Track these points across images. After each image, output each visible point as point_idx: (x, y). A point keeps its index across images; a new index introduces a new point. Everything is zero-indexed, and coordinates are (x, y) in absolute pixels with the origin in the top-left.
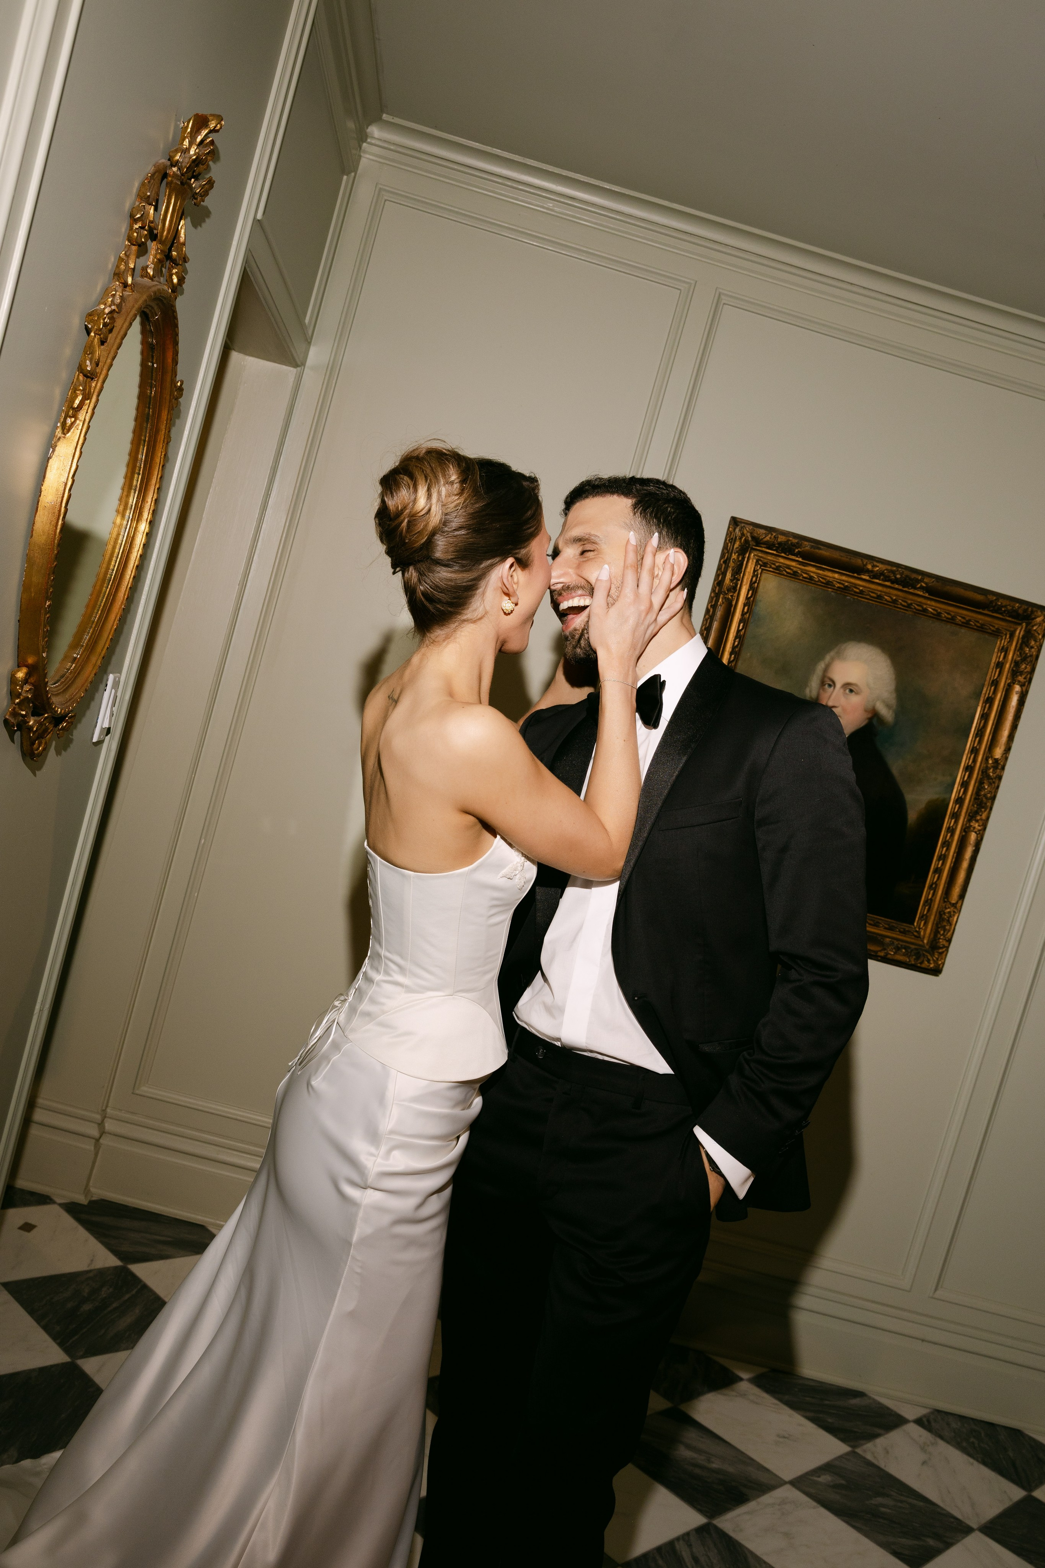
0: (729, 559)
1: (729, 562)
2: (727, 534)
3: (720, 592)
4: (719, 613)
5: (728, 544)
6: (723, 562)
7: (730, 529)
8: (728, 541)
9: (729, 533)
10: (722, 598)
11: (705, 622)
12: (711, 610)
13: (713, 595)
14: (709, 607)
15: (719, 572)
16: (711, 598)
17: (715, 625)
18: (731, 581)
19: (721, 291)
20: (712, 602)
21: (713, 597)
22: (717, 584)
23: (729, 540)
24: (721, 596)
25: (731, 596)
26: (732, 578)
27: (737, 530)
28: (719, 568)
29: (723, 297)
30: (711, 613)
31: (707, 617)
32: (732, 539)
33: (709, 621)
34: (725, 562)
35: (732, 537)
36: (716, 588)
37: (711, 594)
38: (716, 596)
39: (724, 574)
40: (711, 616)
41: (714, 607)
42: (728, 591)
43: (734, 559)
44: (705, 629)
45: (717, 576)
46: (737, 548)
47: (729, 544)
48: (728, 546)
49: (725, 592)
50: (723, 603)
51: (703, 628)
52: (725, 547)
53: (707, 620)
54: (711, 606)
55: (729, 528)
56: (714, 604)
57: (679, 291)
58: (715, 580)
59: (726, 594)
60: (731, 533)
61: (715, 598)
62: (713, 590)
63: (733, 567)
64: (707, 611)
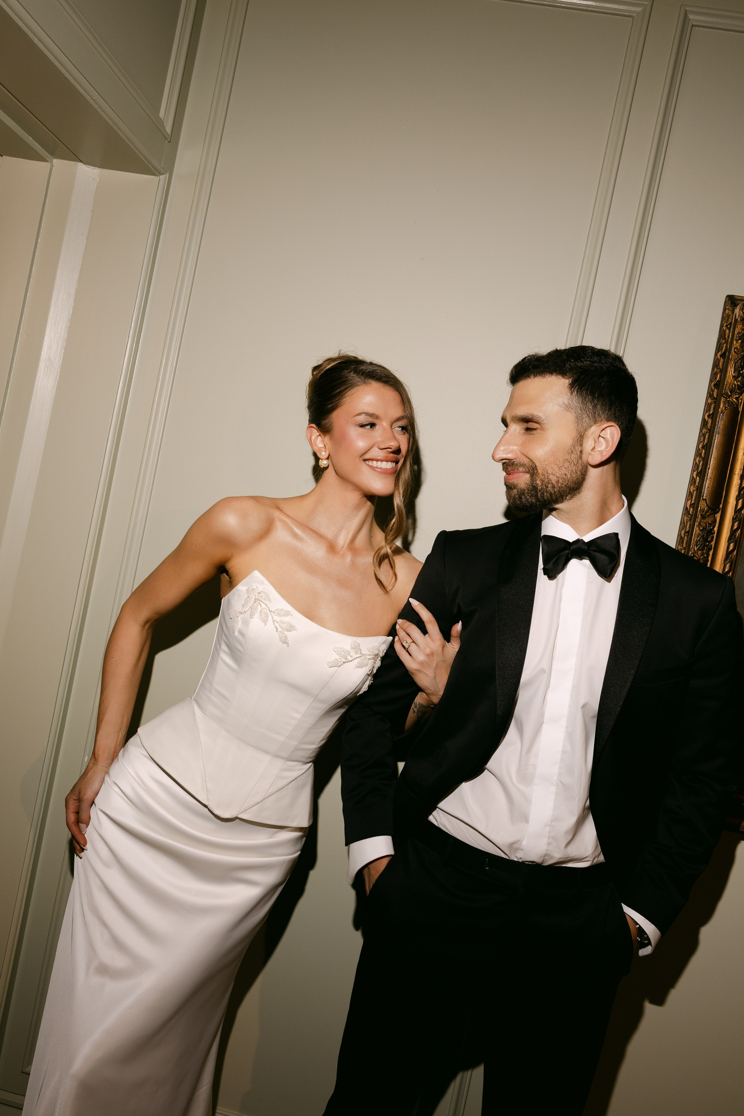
0: (728, 350)
1: (730, 353)
2: (723, 318)
3: (720, 395)
4: (721, 424)
5: (725, 331)
6: (721, 356)
7: (727, 311)
8: (724, 328)
9: (725, 318)
10: (724, 403)
11: (702, 438)
12: (710, 421)
13: (709, 401)
14: (706, 418)
15: (715, 370)
16: (707, 406)
17: (717, 440)
18: (735, 378)
19: (687, 8)
20: (709, 410)
21: (711, 404)
22: (715, 385)
23: (726, 326)
24: (723, 399)
25: (736, 398)
26: (736, 374)
27: (737, 311)
28: (715, 365)
29: (691, 17)
30: (709, 425)
31: (704, 430)
32: (730, 324)
33: (707, 436)
34: (723, 356)
35: (730, 320)
36: (713, 391)
37: (707, 399)
38: (715, 402)
39: (724, 371)
40: (710, 430)
41: (713, 416)
42: (731, 393)
43: (736, 348)
44: (703, 447)
45: (713, 375)
46: (739, 333)
47: (727, 331)
48: (725, 334)
49: (727, 394)
50: (725, 408)
51: (700, 447)
52: (722, 335)
53: (704, 435)
54: (708, 416)
55: (725, 309)
56: (713, 413)
57: (632, 19)
58: (711, 381)
59: (729, 396)
60: (728, 316)
61: (713, 406)
62: (710, 395)
63: (736, 359)
64: (704, 423)
